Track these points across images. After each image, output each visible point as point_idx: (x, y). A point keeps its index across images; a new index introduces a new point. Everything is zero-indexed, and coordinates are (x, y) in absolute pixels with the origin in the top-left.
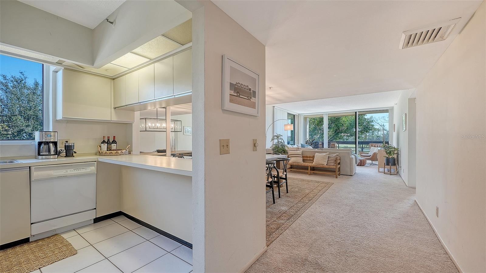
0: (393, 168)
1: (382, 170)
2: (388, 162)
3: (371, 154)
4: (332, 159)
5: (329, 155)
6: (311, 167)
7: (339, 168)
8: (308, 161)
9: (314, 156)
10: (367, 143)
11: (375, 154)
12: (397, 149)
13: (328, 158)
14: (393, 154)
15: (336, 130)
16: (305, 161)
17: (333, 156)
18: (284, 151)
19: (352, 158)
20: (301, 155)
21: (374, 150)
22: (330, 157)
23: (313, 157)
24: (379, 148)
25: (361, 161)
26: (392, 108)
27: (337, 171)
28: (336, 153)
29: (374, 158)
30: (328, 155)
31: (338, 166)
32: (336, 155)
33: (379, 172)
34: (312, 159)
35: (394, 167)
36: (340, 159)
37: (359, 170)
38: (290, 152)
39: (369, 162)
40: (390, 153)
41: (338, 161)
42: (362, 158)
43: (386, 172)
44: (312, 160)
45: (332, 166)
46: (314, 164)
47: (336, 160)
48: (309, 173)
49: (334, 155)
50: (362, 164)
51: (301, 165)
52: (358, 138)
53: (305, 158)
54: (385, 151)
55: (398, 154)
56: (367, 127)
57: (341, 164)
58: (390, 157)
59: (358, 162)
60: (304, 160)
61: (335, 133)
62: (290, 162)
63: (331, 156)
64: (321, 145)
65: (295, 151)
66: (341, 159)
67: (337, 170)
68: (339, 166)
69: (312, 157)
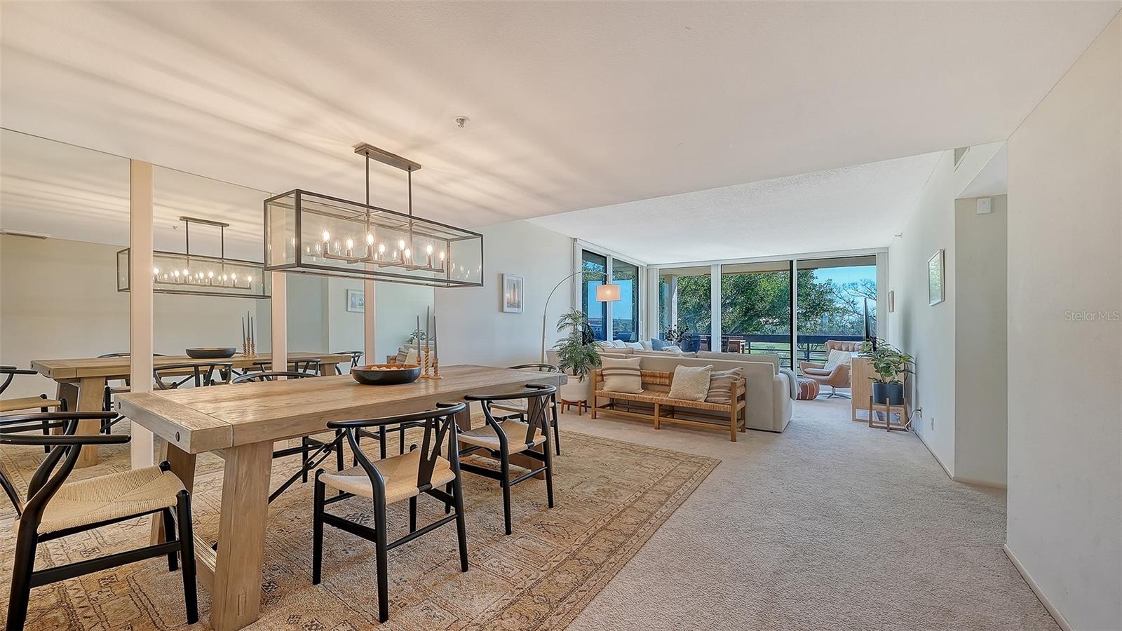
0: (896, 413)
1: (862, 413)
2: (882, 393)
3: (830, 367)
4: (722, 385)
5: (713, 373)
6: (660, 405)
7: (743, 410)
8: (656, 386)
9: (673, 373)
10: (821, 340)
11: (842, 370)
12: (906, 359)
13: (711, 380)
14: (896, 372)
15: (748, 310)
16: (650, 386)
17: (724, 374)
18: (591, 357)
19: (782, 380)
20: (637, 370)
21: (839, 357)
22: (716, 379)
23: (671, 377)
24: (855, 355)
25: (804, 387)
26: (885, 252)
27: (734, 419)
28: (735, 365)
29: (839, 379)
30: (710, 373)
31: (739, 406)
32: (734, 373)
33: (855, 419)
34: (667, 381)
35: (896, 408)
36: (745, 386)
37: (799, 412)
38: (607, 362)
39: (824, 389)
40: (887, 369)
41: (740, 392)
42: (808, 380)
43: (876, 422)
44: (668, 386)
45: (721, 403)
46: (669, 398)
47: (732, 388)
48: (657, 423)
49: (728, 373)
50: (807, 394)
51: (633, 399)
52: (798, 330)
53: (647, 378)
54: (874, 362)
55: (907, 371)
56: (818, 304)
57: (747, 397)
58: (888, 380)
59: (798, 390)
60: (645, 386)
61: (745, 316)
62: (606, 389)
63: (718, 375)
64: (704, 342)
65: (622, 357)
66: (747, 384)
67: (734, 414)
68: (742, 404)
69: (666, 378)
